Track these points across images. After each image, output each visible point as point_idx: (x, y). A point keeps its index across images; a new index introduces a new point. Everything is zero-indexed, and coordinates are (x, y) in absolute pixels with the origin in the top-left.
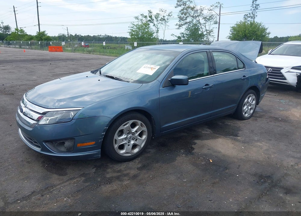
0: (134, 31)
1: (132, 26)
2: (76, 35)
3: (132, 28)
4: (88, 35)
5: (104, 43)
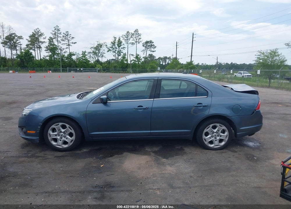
0: (260, 59)
1: (259, 54)
2: (232, 63)
3: (259, 56)
4: (244, 64)
5: (232, 71)
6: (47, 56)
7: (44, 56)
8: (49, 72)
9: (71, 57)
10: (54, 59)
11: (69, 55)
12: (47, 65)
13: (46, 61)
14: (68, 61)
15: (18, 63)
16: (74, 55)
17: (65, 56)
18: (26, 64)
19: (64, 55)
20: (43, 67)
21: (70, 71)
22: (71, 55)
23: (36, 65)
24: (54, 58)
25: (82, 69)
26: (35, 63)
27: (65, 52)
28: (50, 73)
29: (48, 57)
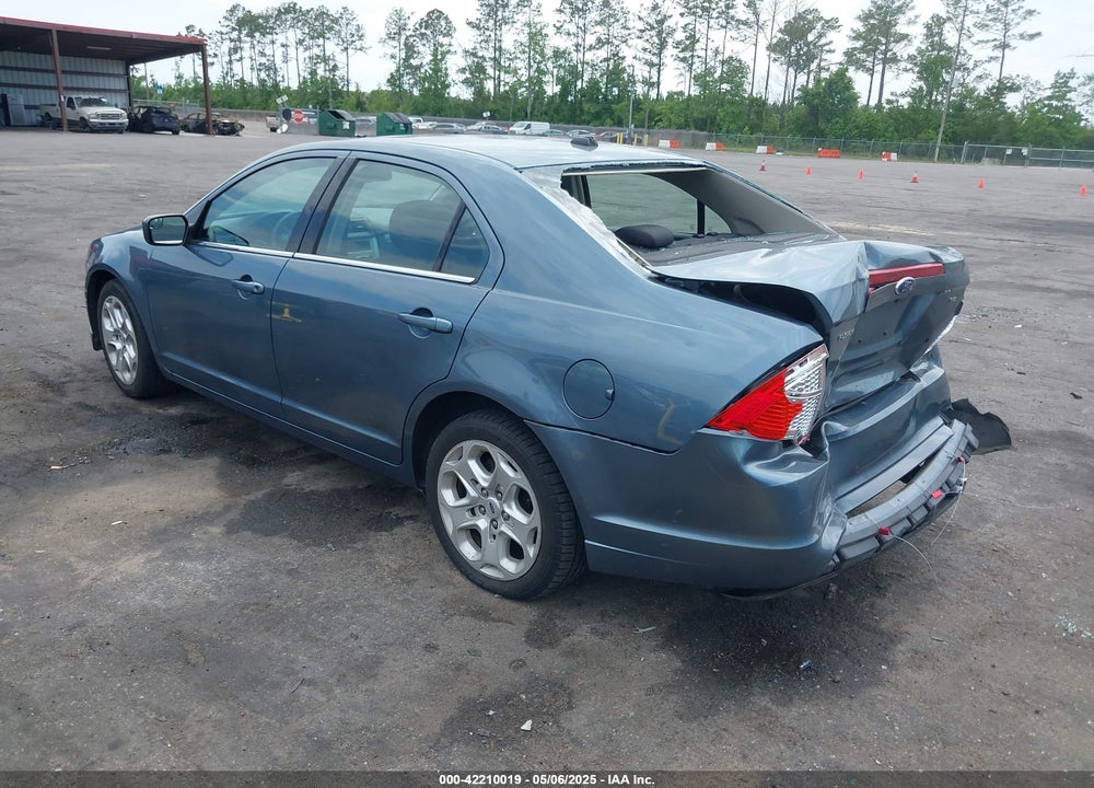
6: (903, 95)
7: (892, 94)
8: (889, 156)
9: (997, 100)
10: (929, 106)
11: (993, 87)
12: (897, 130)
13: (897, 113)
14: (985, 114)
15: (799, 119)
16: (1014, 88)
17: (976, 93)
18: (822, 125)
19: (974, 90)
20: (880, 137)
21: (975, 157)
22: (1003, 87)
23: (857, 127)
24: (930, 102)
25: (1025, 151)
26: (854, 121)
27: (980, 77)
28: (889, 160)
29: (909, 99)
